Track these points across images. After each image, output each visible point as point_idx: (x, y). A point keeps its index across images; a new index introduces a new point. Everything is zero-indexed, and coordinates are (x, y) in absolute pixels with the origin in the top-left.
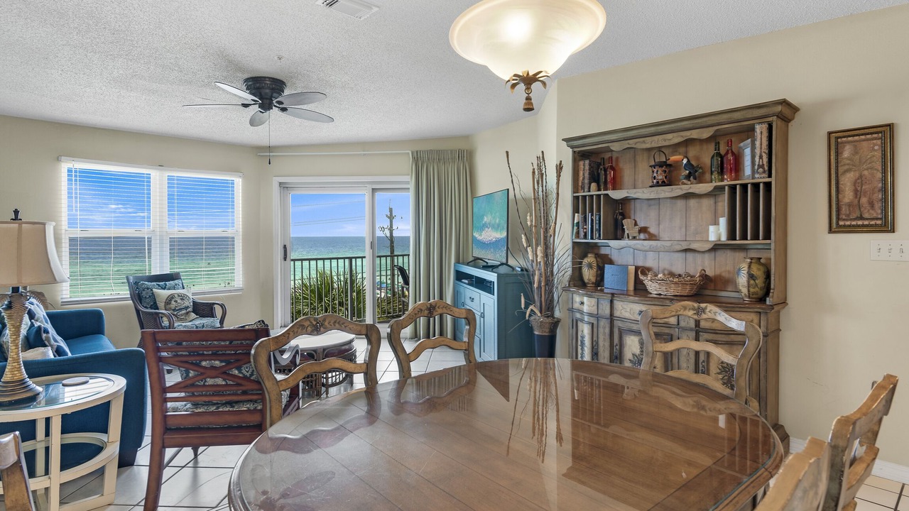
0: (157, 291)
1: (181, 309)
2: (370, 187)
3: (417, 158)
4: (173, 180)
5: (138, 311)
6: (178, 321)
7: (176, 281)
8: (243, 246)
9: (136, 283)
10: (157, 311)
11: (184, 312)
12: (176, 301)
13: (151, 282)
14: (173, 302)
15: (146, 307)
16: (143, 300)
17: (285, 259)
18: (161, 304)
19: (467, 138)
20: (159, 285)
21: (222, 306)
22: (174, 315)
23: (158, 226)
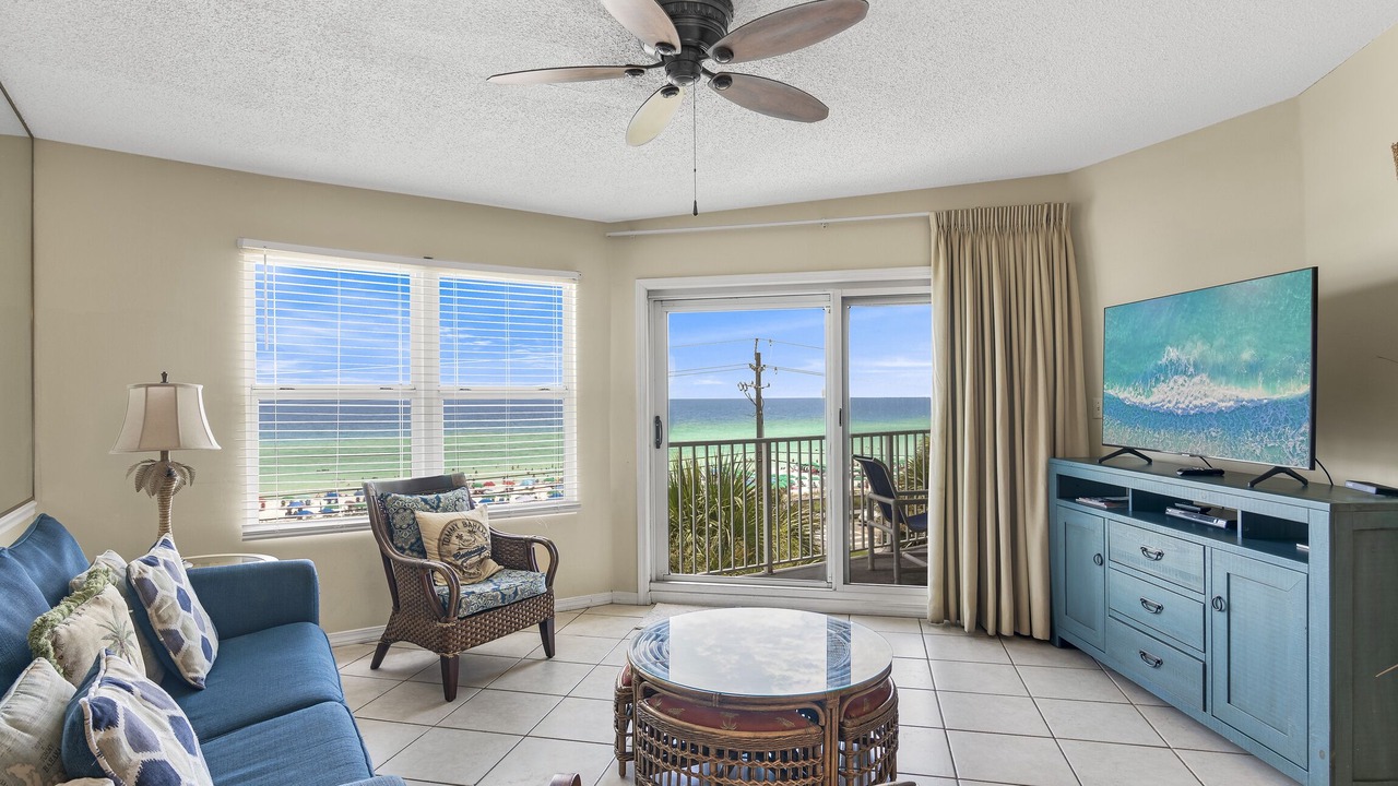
0: (425, 516)
1: (469, 554)
2: (839, 293)
3: (949, 226)
4: (451, 285)
5: (386, 559)
6: (465, 579)
7: (458, 492)
8: (579, 419)
9: (383, 498)
10: (424, 561)
11: (475, 559)
12: (460, 537)
13: (411, 494)
14: (454, 539)
15: (402, 550)
16: (397, 533)
17: (658, 445)
18: (431, 545)
19: (1063, 178)
20: (425, 501)
21: (549, 546)
22: (456, 566)
23: (423, 378)
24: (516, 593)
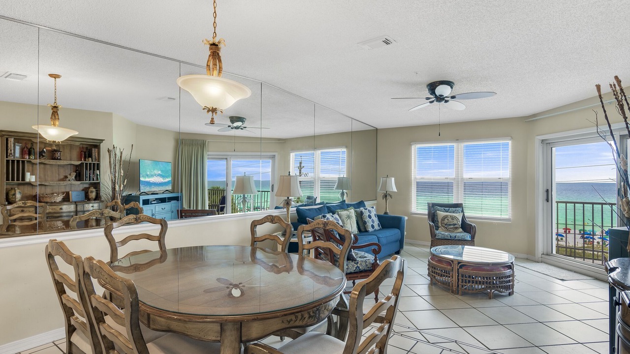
1: (450, 225)
2: (618, 134)
6: (447, 231)
7: (457, 208)
8: (512, 189)
9: (433, 207)
11: (453, 226)
12: (448, 220)
14: (446, 220)
17: (547, 200)
18: (439, 220)
20: (444, 209)
23: (457, 175)
24: (455, 237)
